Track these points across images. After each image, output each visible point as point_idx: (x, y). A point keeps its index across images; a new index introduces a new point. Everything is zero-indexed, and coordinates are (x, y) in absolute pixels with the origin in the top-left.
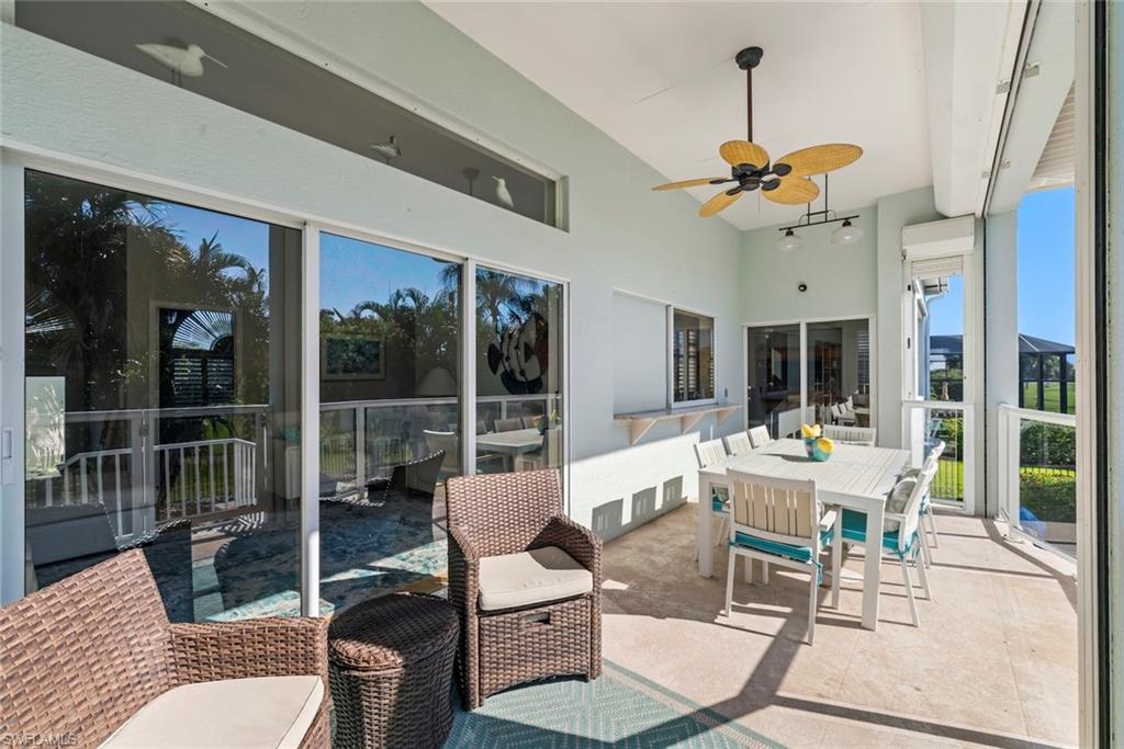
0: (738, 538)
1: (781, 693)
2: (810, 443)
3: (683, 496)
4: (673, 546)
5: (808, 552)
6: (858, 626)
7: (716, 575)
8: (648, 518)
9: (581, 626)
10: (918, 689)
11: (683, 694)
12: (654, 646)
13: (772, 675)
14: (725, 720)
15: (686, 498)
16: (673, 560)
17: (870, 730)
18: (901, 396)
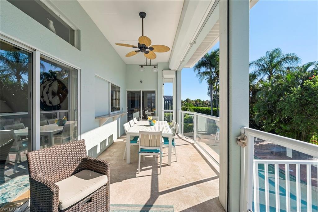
0: (141, 150)
1: (160, 191)
2: (150, 121)
3: (113, 140)
4: (115, 156)
5: (159, 150)
6: (167, 165)
7: (132, 162)
8: (105, 149)
9: (103, 197)
10: (183, 177)
11: (137, 204)
12: (123, 192)
13: (156, 187)
14: (151, 206)
15: (114, 141)
16: (117, 161)
17: (181, 191)
18: (162, 109)
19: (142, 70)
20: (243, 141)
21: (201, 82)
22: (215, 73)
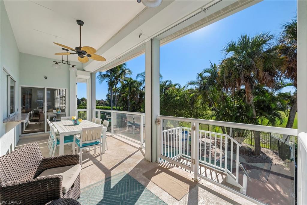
0: (82, 146)
1: (109, 169)
5: (99, 142)
11: (101, 180)
14: (110, 177)
18: (75, 108)
19: (56, 66)
20: (159, 122)
21: (101, 83)
22: (114, 77)
